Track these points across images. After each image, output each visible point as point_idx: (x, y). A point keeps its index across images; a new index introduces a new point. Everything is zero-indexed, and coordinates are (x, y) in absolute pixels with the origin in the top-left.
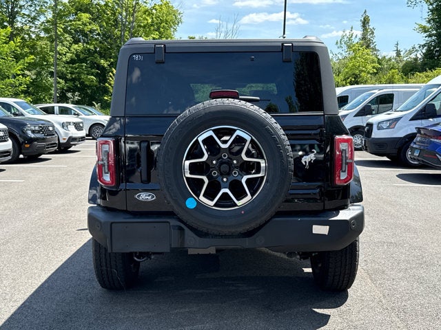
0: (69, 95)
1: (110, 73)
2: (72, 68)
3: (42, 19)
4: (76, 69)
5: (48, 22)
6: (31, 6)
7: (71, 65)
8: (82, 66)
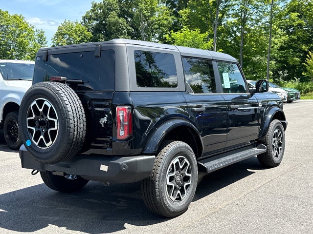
0: (280, 72)
1: (308, 55)
2: (282, 53)
3: (264, 21)
4: (285, 54)
5: (267, 22)
6: (257, 13)
7: (281, 51)
8: (290, 51)
